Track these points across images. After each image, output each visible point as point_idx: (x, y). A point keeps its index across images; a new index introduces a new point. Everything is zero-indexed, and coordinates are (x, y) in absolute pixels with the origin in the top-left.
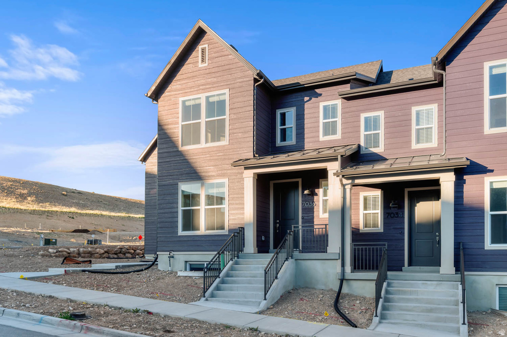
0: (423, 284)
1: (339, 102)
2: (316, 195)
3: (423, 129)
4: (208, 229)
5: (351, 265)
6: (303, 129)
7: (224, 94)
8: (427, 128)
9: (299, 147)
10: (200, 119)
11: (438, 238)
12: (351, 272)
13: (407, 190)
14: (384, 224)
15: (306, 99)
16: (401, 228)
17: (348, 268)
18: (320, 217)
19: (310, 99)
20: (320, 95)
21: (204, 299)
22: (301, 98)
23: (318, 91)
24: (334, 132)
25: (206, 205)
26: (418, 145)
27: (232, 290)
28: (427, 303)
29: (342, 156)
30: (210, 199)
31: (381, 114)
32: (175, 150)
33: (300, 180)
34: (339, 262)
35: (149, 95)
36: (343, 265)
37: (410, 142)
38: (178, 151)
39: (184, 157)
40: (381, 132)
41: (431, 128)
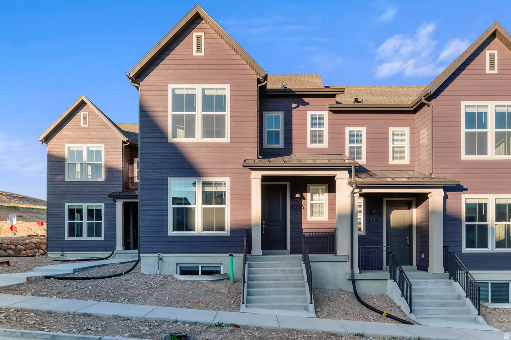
0: (425, 282)
1: (326, 114)
2: (304, 198)
3: (397, 147)
4: (204, 229)
5: (359, 267)
6: (291, 134)
7: (224, 89)
8: (401, 147)
9: (287, 150)
10: (195, 112)
11: (408, 241)
12: (360, 273)
13: (385, 199)
14: (366, 228)
15: (294, 105)
16: (380, 232)
17: (356, 270)
18: (308, 220)
19: (298, 107)
20: (308, 104)
21: (244, 305)
22: (289, 104)
23: (306, 100)
24: (321, 141)
25: (203, 204)
26: (394, 161)
27: (263, 295)
28: (437, 299)
29: (355, 167)
30: (207, 198)
31: (363, 130)
32: (163, 141)
33: (288, 183)
34: (349, 263)
35: (131, 76)
36: (352, 267)
37: (387, 157)
38: (167, 143)
39: (177, 150)
40: (363, 146)
41: (404, 147)
